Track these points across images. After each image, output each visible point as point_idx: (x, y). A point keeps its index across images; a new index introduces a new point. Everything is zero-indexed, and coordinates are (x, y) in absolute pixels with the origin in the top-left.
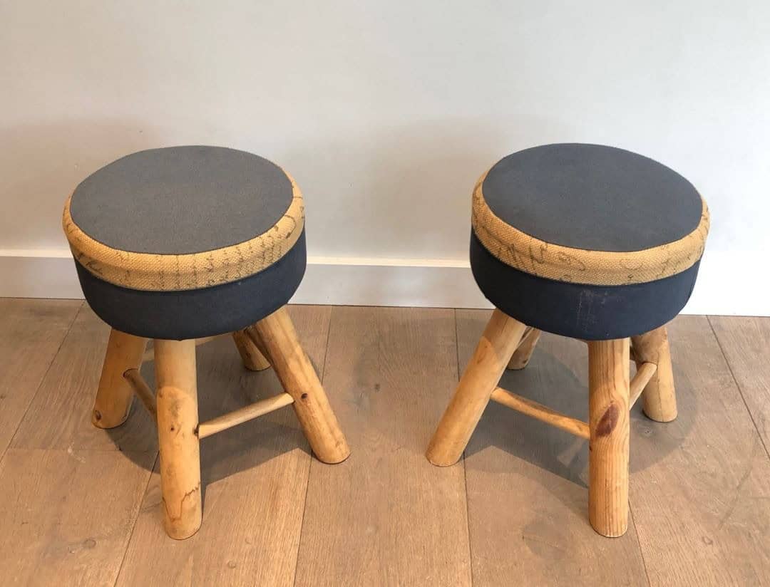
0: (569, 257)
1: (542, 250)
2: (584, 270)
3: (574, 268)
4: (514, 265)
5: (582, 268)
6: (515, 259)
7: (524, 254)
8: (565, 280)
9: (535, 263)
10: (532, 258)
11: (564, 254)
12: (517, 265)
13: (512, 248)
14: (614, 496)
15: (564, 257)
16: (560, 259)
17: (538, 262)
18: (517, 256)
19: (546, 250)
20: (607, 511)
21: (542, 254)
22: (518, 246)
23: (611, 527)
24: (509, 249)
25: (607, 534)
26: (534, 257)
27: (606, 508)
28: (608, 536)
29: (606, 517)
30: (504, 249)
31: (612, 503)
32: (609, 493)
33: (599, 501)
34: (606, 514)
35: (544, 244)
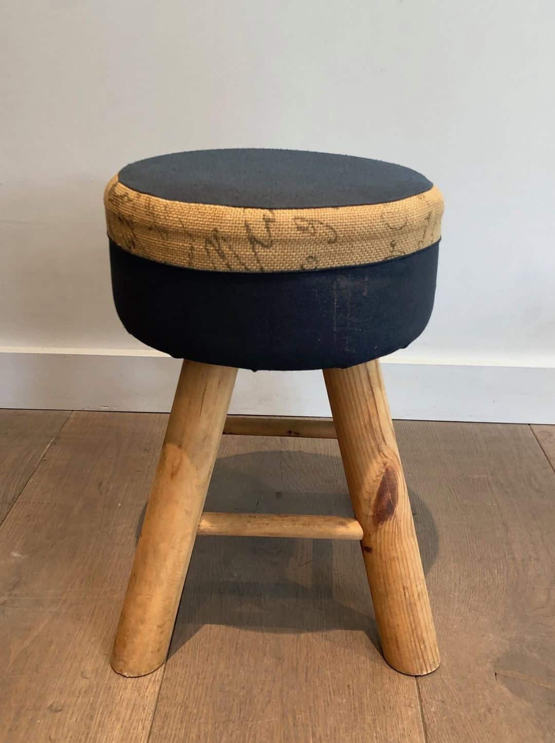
0: (311, 222)
1: (268, 221)
2: (336, 239)
3: (321, 241)
4: (221, 267)
5: (332, 237)
6: (222, 256)
7: (237, 239)
8: (308, 266)
9: (261, 252)
10: (253, 240)
11: (303, 219)
12: (228, 266)
13: (214, 237)
14: (419, 609)
15: (305, 224)
16: (299, 228)
17: (263, 245)
18: (225, 248)
19: (273, 221)
20: (415, 635)
21: (268, 228)
22: (224, 230)
23: (426, 658)
24: (208, 241)
25: (422, 670)
26: (254, 238)
27: (412, 631)
28: (425, 673)
29: (415, 645)
30: (199, 246)
31: (419, 620)
32: (411, 606)
33: (400, 623)
34: (415, 641)
35: (267, 212)
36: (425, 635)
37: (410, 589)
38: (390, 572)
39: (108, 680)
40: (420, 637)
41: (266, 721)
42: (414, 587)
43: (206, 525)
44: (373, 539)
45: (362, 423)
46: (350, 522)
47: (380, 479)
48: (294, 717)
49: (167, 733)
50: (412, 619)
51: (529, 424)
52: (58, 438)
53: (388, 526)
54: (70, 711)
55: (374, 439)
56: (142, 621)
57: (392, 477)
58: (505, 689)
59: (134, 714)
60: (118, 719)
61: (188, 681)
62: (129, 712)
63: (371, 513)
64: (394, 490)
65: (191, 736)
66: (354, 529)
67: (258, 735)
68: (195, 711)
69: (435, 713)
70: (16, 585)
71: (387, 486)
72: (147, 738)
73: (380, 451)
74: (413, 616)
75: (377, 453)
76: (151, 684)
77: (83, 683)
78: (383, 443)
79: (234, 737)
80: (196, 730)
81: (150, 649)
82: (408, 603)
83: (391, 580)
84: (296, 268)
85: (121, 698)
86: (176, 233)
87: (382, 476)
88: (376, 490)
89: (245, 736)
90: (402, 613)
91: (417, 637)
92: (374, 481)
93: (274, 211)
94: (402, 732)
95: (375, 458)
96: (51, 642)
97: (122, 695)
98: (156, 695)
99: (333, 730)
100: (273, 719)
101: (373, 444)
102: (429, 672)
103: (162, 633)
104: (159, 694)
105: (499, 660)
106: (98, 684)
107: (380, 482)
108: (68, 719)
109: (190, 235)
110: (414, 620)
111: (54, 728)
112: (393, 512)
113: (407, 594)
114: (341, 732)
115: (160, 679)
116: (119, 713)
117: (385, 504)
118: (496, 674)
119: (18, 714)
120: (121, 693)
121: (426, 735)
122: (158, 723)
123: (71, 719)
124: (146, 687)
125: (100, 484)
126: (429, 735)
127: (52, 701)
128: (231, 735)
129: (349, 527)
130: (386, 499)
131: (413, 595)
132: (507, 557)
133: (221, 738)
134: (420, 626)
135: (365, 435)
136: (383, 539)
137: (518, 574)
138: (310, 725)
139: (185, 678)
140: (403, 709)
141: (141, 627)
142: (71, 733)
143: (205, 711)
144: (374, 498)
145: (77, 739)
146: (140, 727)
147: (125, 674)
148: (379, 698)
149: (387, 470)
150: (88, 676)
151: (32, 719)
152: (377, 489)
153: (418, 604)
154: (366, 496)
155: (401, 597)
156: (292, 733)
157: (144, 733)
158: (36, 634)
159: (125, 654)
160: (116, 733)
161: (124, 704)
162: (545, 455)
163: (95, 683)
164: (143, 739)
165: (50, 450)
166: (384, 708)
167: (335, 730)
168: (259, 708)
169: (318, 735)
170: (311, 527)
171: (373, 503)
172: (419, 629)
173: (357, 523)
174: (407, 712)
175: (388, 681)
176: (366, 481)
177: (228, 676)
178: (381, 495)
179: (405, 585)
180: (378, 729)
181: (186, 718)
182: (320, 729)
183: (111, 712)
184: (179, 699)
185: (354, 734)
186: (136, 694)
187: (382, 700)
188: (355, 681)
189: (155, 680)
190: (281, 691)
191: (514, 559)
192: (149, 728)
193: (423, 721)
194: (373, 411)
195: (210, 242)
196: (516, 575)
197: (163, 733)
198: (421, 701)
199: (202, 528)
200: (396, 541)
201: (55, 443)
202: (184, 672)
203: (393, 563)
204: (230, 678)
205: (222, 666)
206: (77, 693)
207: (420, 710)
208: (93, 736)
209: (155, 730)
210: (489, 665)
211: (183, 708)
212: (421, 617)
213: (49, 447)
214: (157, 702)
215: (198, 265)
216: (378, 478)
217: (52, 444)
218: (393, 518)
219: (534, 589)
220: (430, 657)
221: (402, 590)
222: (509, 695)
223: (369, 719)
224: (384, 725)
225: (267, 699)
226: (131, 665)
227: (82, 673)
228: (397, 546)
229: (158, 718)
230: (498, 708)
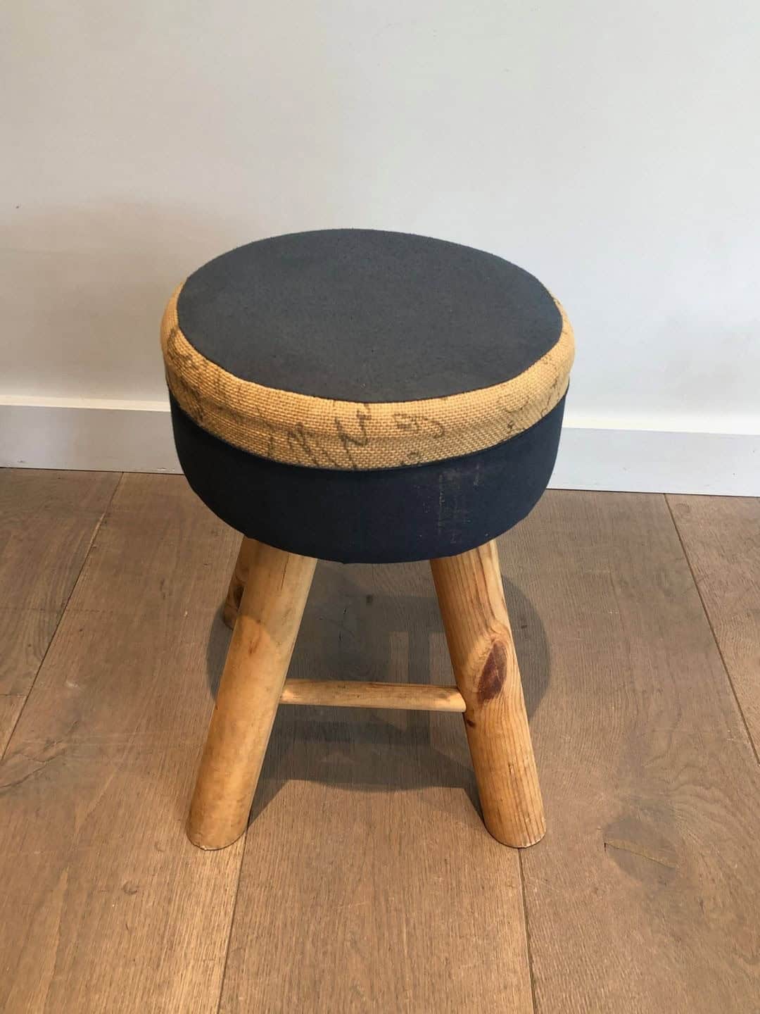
0: (414, 418)
1: (362, 418)
2: (443, 434)
3: (426, 436)
4: (307, 462)
5: (438, 431)
6: (309, 452)
7: (325, 436)
8: (409, 463)
9: (354, 449)
10: (344, 438)
11: (404, 416)
12: (315, 462)
13: (298, 432)
14: (525, 783)
15: (406, 421)
16: (399, 426)
17: (357, 443)
18: (311, 443)
19: (369, 418)
20: (519, 810)
21: (362, 426)
22: (310, 425)
23: (530, 830)
24: (291, 434)
25: (525, 843)
26: (347, 437)
27: (517, 807)
28: (528, 845)
29: (519, 819)
30: (280, 438)
31: (525, 795)
32: (516, 782)
33: (504, 799)
34: (519, 816)
35: (361, 406)
36: (530, 809)
37: (515, 765)
38: (494, 749)
39: (185, 854)
40: (525, 811)
41: (357, 905)
42: (521, 763)
43: (289, 696)
44: (476, 715)
45: (468, 598)
46: (451, 694)
47: (487, 656)
48: (387, 900)
49: (251, 919)
50: (516, 795)
51: (664, 494)
52: (109, 515)
53: (494, 704)
54: (146, 894)
55: (482, 614)
56: (220, 797)
57: (501, 652)
58: (613, 864)
59: (215, 896)
60: (198, 903)
61: (271, 855)
62: (210, 893)
63: (475, 690)
64: (502, 667)
65: (277, 923)
66: (456, 703)
67: (348, 923)
68: (280, 892)
69: (538, 894)
70: (75, 727)
71: (495, 664)
72: (230, 928)
73: (487, 627)
74: (518, 791)
75: (484, 629)
76: (232, 858)
77: (158, 857)
78: (491, 618)
79: (323, 925)
80: (281, 916)
81: (230, 823)
82: (513, 779)
83: (495, 756)
84: (395, 464)
85: (200, 876)
86: (252, 421)
87: (489, 653)
88: (482, 668)
89: (334, 925)
90: (506, 788)
91: (522, 811)
92: (480, 658)
93: (371, 406)
94: (502, 918)
95: (482, 634)
96: (119, 805)
97: (201, 873)
98: (238, 873)
99: (428, 917)
100: (364, 903)
101: (480, 620)
102: (533, 844)
103: (241, 806)
104: (241, 870)
105: (609, 826)
106: (174, 858)
107: (486, 659)
108: (144, 902)
109: (269, 425)
110: (519, 795)
111: (130, 913)
112: (500, 690)
113: (512, 770)
114: (437, 919)
115: (241, 851)
116: (198, 895)
117: (490, 681)
118: (605, 844)
119: (90, 895)
120: (199, 870)
121: (527, 923)
122: (241, 908)
123: (147, 902)
124: (226, 862)
125: (162, 583)
126: (530, 922)
127: (125, 882)
128: (320, 922)
129: (449, 701)
130: (493, 677)
131: (519, 771)
132: (626, 688)
133: (309, 927)
134: (525, 800)
135: (471, 609)
136: (487, 717)
137: (638, 710)
138: (404, 910)
139: (268, 851)
140: (503, 888)
141: (219, 803)
142: (148, 921)
143: (291, 893)
144: (479, 675)
145: (156, 928)
146: (222, 913)
147: (203, 847)
148: (479, 876)
149: (495, 646)
150: (163, 848)
151: (106, 902)
152: (483, 666)
153: (524, 778)
154: (470, 673)
155: (506, 773)
156: (385, 919)
157: (227, 919)
158: (102, 794)
159: (203, 827)
160: (197, 919)
161: (204, 884)
162: (680, 539)
163: (171, 857)
164: (226, 926)
165: (100, 532)
166: (483, 888)
167: (430, 917)
168: (349, 888)
169: (412, 921)
170: (407, 699)
171: (478, 680)
172: (524, 803)
173: (459, 695)
174: (507, 893)
175: (488, 854)
176: (470, 658)
177: (315, 847)
178: (487, 671)
179: (511, 761)
180: (476, 915)
181: (271, 900)
182: (414, 914)
183: (190, 894)
184: (263, 878)
185: (451, 920)
186: (216, 871)
187: (481, 878)
188: (453, 853)
189: (235, 854)
190: (373, 866)
191: (634, 691)
192: (232, 913)
193: (525, 905)
194: (481, 586)
195: (294, 436)
196: (636, 712)
197: (247, 920)
198: (523, 880)
199: (285, 699)
200: (503, 718)
201: (106, 522)
202: (267, 842)
203: (498, 741)
204: (318, 850)
205: (308, 834)
206: (152, 869)
207: (521, 891)
208: (172, 923)
209: (238, 917)
210: (598, 834)
211: (268, 888)
212: (527, 791)
213: (99, 529)
214: (239, 881)
215: (280, 456)
216: (485, 655)
217: (102, 522)
218: (499, 696)
219: (654, 731)
220: (535, 828)
221: (507, 766)
222: (618, 871)
223: (466, 902)
224: (483, 910)
225: (358, 878)
226: (209, 838)
227: (156, 845)
228: (504, 723)
229: (240, 902)
230: (605, 887)
